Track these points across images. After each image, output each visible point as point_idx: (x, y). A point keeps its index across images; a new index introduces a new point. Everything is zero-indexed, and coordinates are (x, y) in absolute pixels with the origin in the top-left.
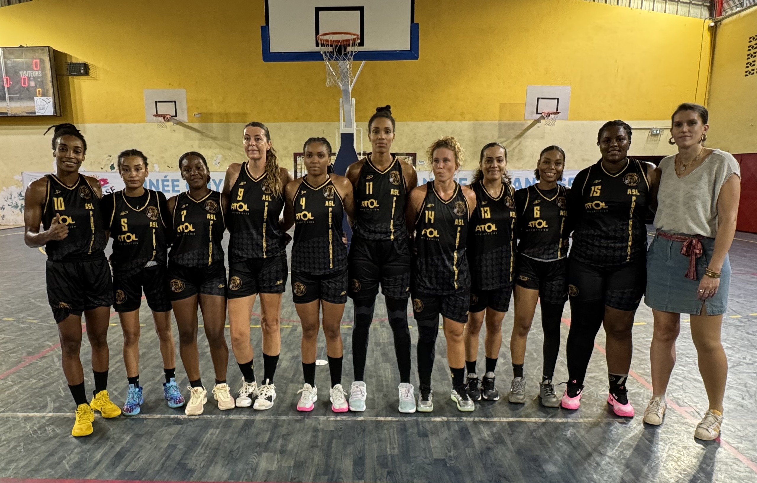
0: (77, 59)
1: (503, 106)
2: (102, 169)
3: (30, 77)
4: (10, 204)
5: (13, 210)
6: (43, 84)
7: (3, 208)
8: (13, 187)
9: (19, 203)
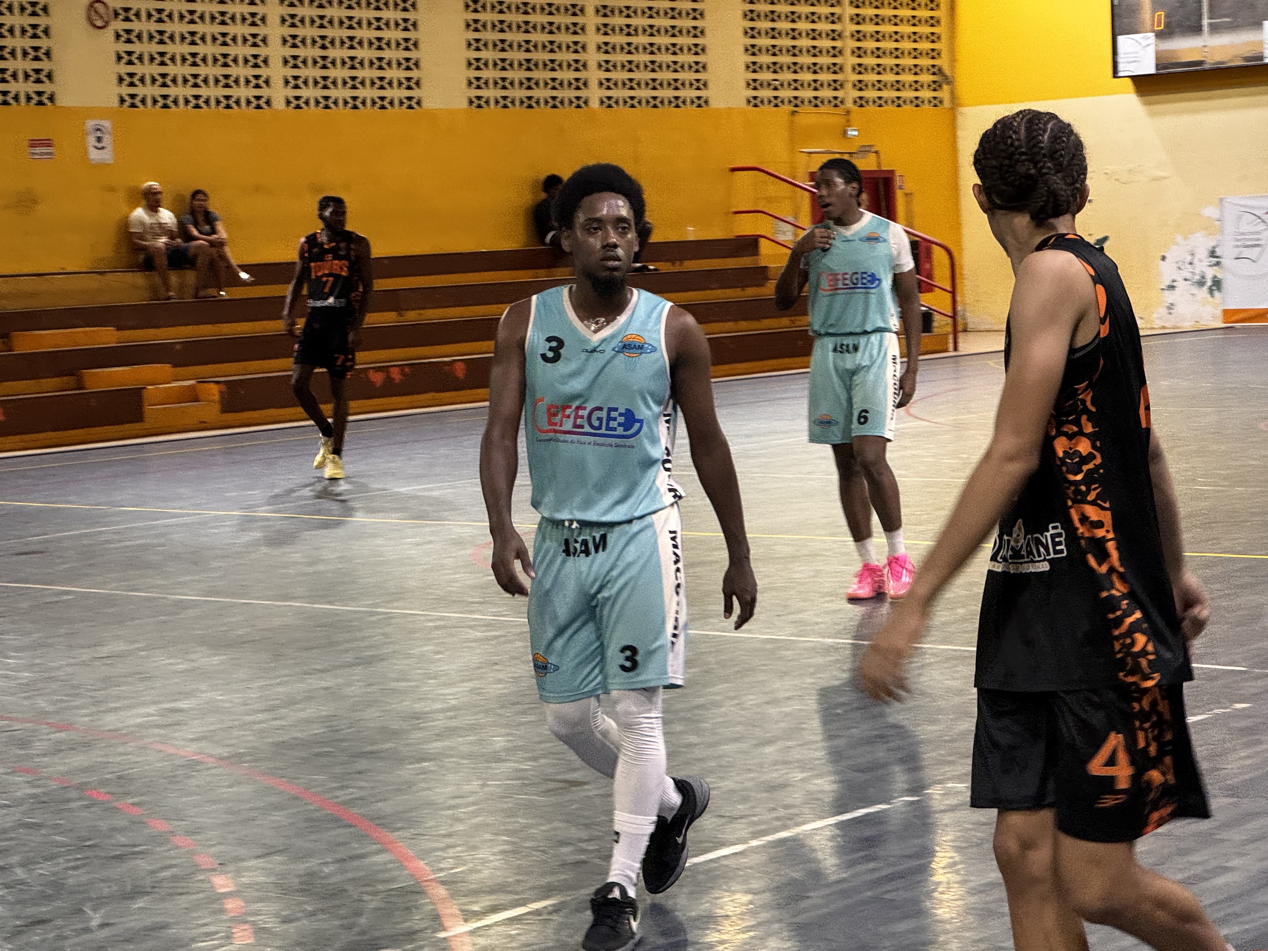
4: (1188, 276)
5: (1195, 290)
7: (1172, 287)
8: (1198, 235)
9: (1210, 273)
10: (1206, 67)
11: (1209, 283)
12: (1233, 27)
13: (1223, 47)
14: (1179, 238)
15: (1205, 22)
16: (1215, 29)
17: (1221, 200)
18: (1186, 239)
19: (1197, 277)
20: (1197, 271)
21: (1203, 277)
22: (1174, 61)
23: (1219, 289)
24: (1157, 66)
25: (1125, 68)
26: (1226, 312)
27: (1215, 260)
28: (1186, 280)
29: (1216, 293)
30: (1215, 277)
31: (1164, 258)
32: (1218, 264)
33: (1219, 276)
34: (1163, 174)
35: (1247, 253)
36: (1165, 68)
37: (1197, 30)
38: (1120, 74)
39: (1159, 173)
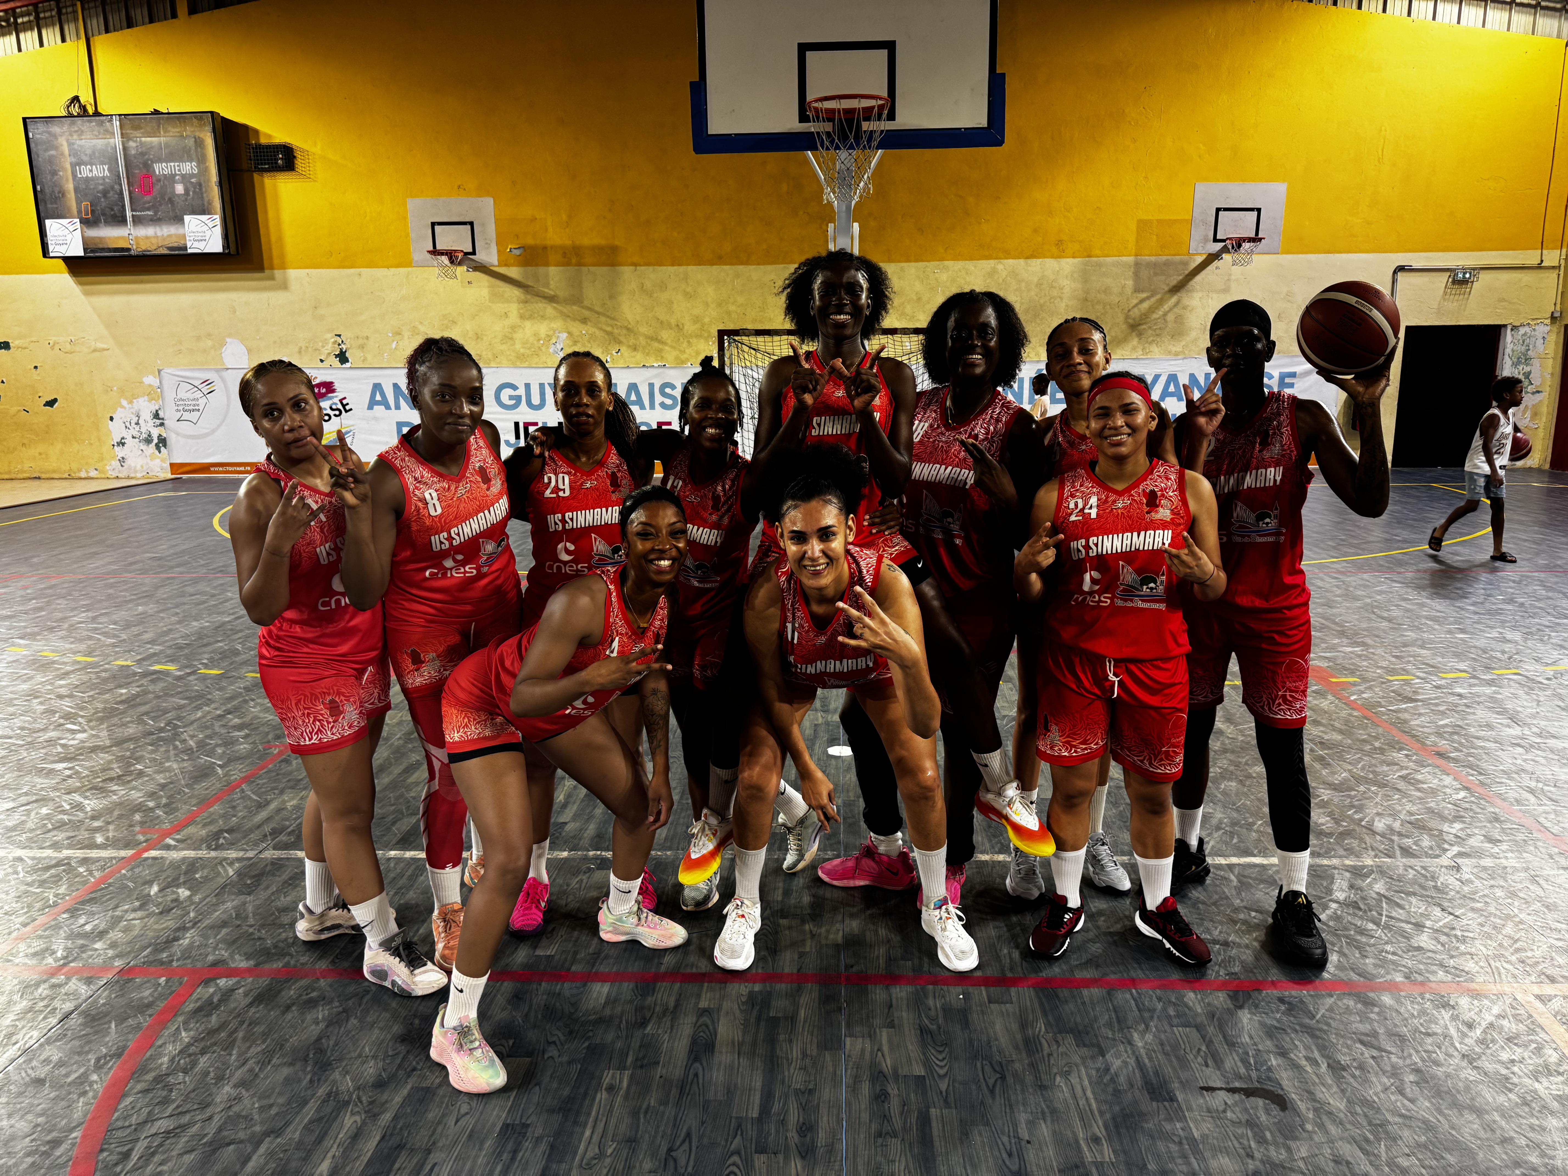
0: (270, 136)
1: (1143, 226)
2: (322, 361)
3: (176, 175)
4: (136, 434)
5: (143, 446)
6: (201, 189)
7: (122, 443)
8: (141, 400)
9: (155, 433)
10: (132, 253)
11: (156, 441)
12: (155, 220)
13: (147, 238)
14: (124, 403)
15: (129, 214)
16: (138, 221)
17: (159, 371)
18: (131, 402)
19: (144, 436)
20: (143, 430)
21: (149, 436)
22: (101, 246)
23: (165, 446)
24: (85, 250)
25: (55, 249)
26: (172, 465)
27: (158, 422)
28: (133, 437)
29: (163, 449)
30: (160, 435)
31: (112, 419)
32: (162, 424)
33: (164, 435)
34: (105, 346)
35: (186, 416)
36: (92, 251)
37: (120, 220)
38: (51, 255)
39: (100, 345)
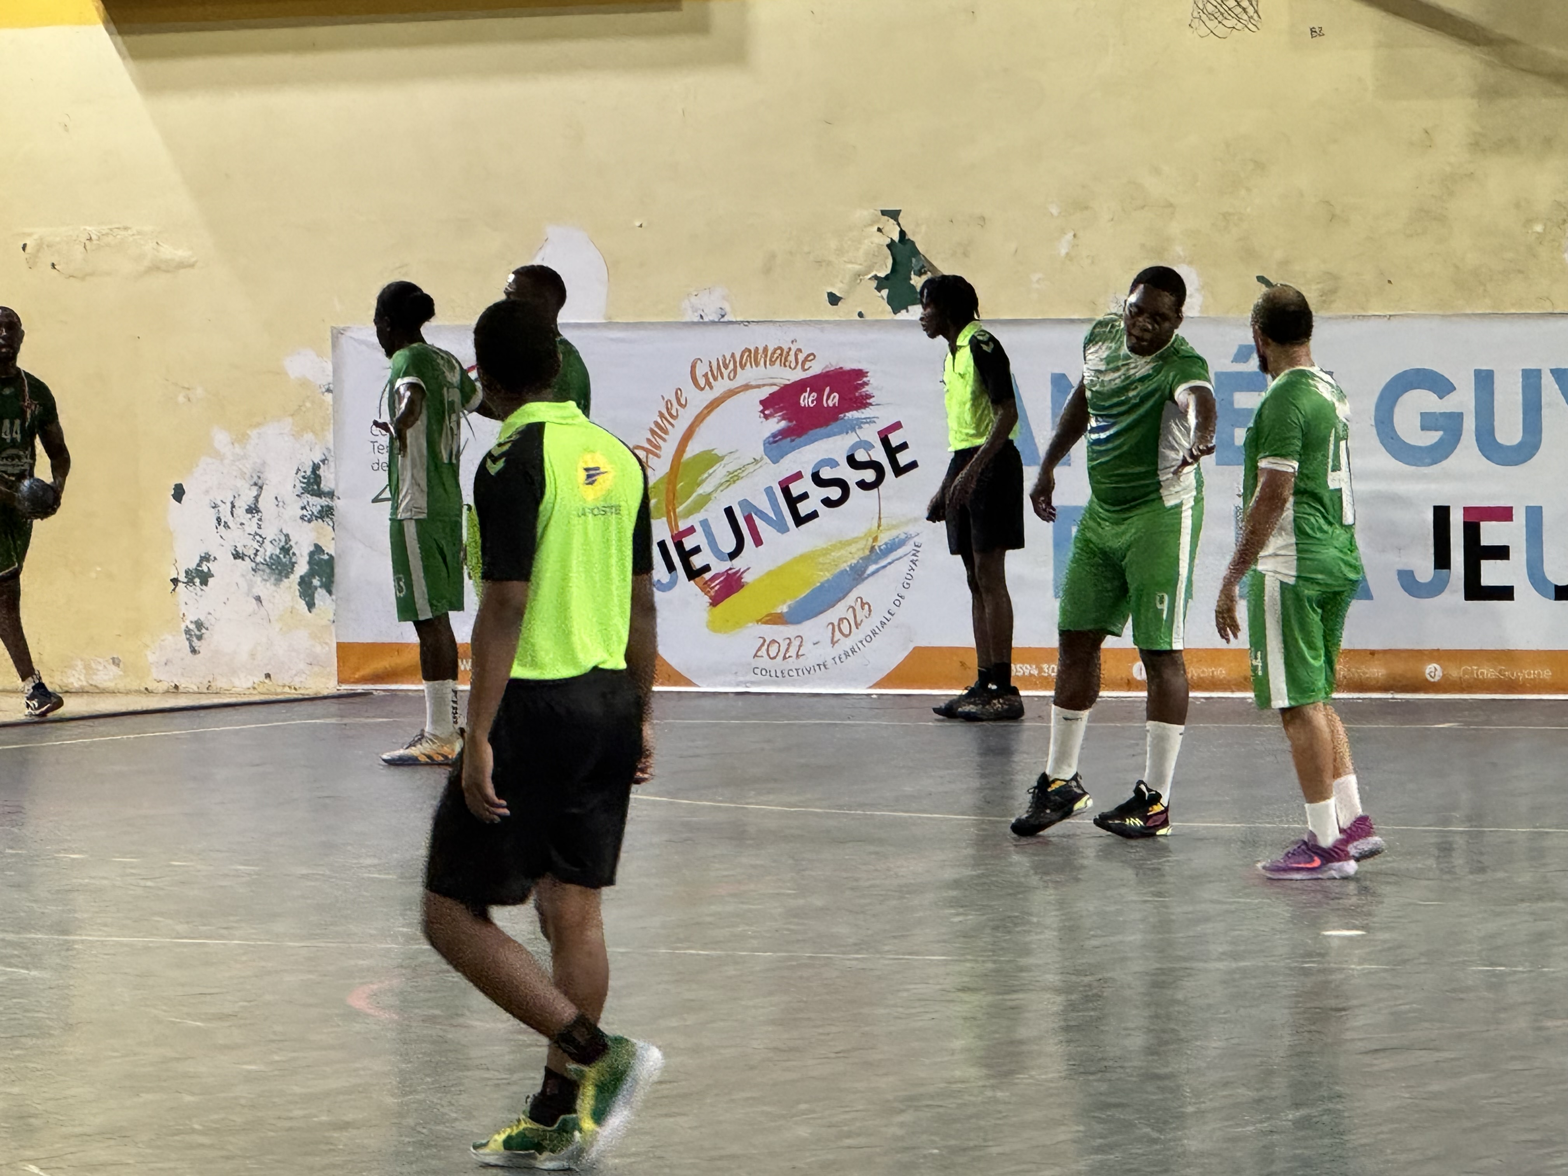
2: (834, 299)
4: (246, 544)
5: (264, 587)
7: (200, 576)
9: (305, 539)
11: (302, 568)
14: (221, 438)
18: (241, 439)
19: (271, 550)
20: (270, 532)
21: (286, 550)
23: (328, 587)
26: (344, 649)
27: (318, 504)
28: (237, 556)
29: (320, 595)
30: (318, 549)
31: (179, 493)
32: (327, 513)
33: (330, 548)
34: (182, 253)
39: (169, 252)
